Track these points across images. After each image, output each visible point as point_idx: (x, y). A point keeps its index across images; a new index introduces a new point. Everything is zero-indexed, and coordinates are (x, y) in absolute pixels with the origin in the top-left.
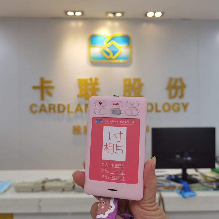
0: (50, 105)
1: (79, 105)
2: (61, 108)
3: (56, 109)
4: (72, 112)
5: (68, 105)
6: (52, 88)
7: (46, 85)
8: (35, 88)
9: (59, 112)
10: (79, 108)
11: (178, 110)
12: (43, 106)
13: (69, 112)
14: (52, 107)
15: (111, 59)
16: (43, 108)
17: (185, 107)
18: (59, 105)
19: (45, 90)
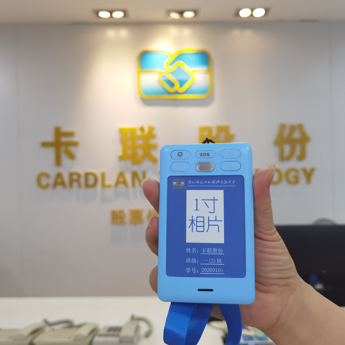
0: (71, 174)
1: (121, 174)
2: (91, 180)
3: (82, 180)
4: (109, 186)
5: (103, 175)
6: (75, 144)
7: (64, 139)
8: (45, 145)
9: (87, 186)
10: (121, 179)
11: (297, 181)
12: (59, 175)
13: (104, 186)
14: (75, 177)
15: (176, 93)
16: (59, 180)
17: (309, 175)
18: (87, 175)
19: (63, 149)
